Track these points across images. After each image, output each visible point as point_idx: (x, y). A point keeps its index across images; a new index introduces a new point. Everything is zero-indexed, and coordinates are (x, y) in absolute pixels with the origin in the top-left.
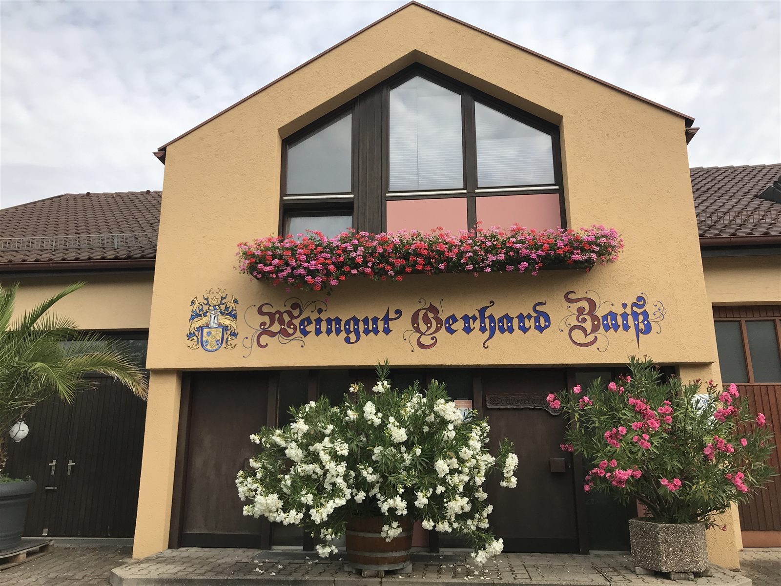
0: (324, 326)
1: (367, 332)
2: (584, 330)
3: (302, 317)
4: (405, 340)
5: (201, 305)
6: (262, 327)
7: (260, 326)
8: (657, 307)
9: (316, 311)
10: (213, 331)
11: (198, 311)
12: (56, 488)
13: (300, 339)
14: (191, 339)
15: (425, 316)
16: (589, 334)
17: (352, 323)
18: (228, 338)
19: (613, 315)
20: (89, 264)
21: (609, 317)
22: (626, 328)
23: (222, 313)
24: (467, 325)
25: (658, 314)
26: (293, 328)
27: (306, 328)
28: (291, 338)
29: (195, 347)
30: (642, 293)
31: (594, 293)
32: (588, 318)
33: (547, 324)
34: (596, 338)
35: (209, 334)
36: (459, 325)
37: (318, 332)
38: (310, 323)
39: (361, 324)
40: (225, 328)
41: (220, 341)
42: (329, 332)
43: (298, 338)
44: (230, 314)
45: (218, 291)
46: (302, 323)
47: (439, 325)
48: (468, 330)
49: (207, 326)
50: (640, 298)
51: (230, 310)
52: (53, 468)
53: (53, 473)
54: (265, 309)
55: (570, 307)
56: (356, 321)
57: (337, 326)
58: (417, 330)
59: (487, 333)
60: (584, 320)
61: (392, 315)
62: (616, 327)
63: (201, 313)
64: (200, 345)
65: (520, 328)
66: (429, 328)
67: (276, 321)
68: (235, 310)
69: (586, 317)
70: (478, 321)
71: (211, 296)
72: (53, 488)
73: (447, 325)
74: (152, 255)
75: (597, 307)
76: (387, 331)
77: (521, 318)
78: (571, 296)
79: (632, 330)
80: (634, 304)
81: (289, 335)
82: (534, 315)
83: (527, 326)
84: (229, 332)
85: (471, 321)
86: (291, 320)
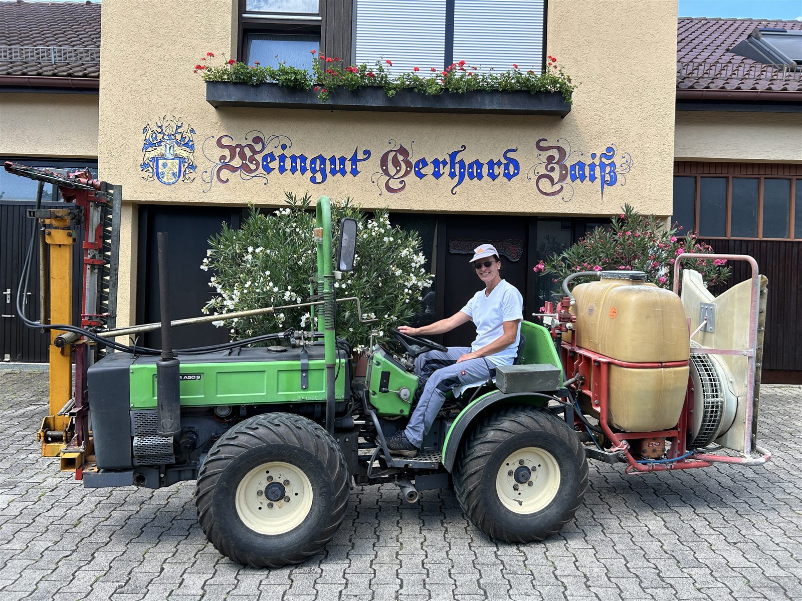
0: (288, 163)
1: (333, 172)
2: (551, 179)
3: (266, 152)
4: (373, 182)
5: (154, 133)
6: (222, 161)
7: (220, 160)
8: (625, 159)
9: (280, 147)
10: (169, 162)
11: (151, 140)
12: (14, 316)
13: (263, 176)
14: (146, 170)
15: (395, 157)
16: (556, 183)
17: (318, 161)
18: (185, 171)
19: (581, 165)
20: (23, 80)
21: (577, 167)
22: (593, 178)
23: (178, 144)
24: (436, 169)
25: (625, 166)
26: (255, 164)
27: (269, 165)
28: (253, 174)
29: (151, 179)
30: (612, 144)
31: (565, 142)
32: (556, 167)
33: (516, 171)
34: (562, 187)
35: (165, 165)
36: (429, 170)
37: (282, 170)
38: (273, 159)
39: (328, 163)
40: (182, 160)
41: (177, 174)
42: (293, 170)
43: (261, 175)
44: (186, 145)
45: (173, 119)
46: (265, 158)
47: (408, 169)
48: (437, 175)
49: (163, 156)
50: (610, 149)
51: (187, 141)
52: (8, 297)
53: (8, 302)
54: (225, 142)
55: (540, 155)
56: (323, 160)
57: (303, 164)
58: (386, 172)
59: (457, 179)
60: (553, 169)
61: (360, 156)
62: (583, 178)
63: (155, 142)
64: (155, 177)
65: (490, 175)
66: (398, 171)
67: (237, 156)
68: (192, 141)
69: (555, 166)
70: (448, 166)
71: (165, 124)
72: (9, 316)
73: (417, 169)
74: (96, 74)
75: (567, 156)
76: (355, 172)
77: (491, 164)
78: (542, 144)
79: (598, 181)
80: (603, 155)
81: (251, 171)
82: (504, 161)
83: (496, 173)
84: (186, 165)
85: (441, 165)
86: (253, 155)
